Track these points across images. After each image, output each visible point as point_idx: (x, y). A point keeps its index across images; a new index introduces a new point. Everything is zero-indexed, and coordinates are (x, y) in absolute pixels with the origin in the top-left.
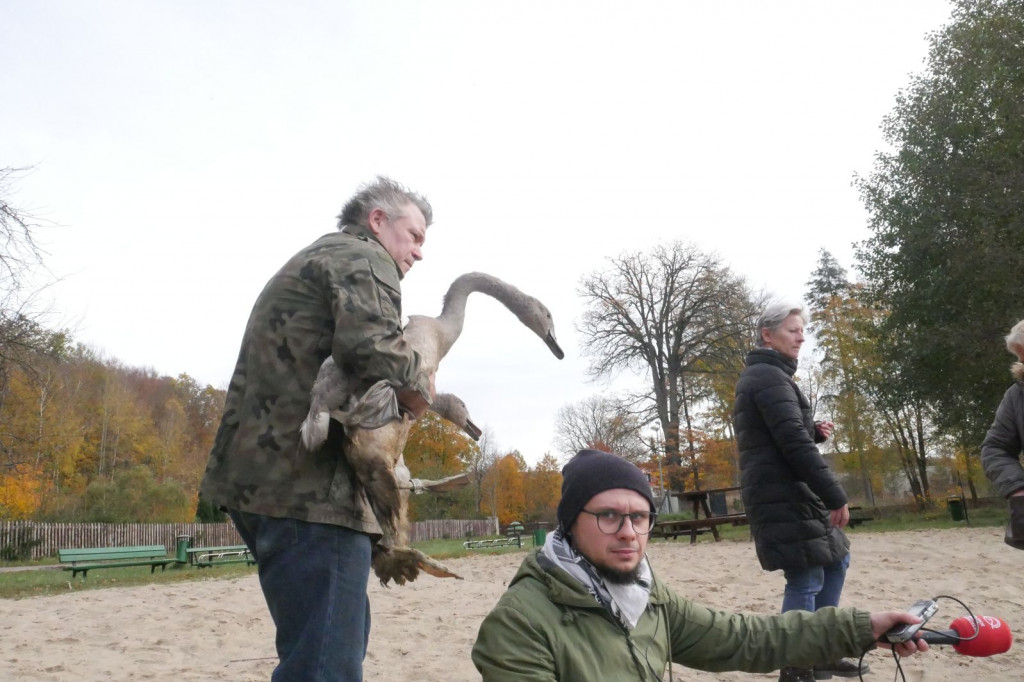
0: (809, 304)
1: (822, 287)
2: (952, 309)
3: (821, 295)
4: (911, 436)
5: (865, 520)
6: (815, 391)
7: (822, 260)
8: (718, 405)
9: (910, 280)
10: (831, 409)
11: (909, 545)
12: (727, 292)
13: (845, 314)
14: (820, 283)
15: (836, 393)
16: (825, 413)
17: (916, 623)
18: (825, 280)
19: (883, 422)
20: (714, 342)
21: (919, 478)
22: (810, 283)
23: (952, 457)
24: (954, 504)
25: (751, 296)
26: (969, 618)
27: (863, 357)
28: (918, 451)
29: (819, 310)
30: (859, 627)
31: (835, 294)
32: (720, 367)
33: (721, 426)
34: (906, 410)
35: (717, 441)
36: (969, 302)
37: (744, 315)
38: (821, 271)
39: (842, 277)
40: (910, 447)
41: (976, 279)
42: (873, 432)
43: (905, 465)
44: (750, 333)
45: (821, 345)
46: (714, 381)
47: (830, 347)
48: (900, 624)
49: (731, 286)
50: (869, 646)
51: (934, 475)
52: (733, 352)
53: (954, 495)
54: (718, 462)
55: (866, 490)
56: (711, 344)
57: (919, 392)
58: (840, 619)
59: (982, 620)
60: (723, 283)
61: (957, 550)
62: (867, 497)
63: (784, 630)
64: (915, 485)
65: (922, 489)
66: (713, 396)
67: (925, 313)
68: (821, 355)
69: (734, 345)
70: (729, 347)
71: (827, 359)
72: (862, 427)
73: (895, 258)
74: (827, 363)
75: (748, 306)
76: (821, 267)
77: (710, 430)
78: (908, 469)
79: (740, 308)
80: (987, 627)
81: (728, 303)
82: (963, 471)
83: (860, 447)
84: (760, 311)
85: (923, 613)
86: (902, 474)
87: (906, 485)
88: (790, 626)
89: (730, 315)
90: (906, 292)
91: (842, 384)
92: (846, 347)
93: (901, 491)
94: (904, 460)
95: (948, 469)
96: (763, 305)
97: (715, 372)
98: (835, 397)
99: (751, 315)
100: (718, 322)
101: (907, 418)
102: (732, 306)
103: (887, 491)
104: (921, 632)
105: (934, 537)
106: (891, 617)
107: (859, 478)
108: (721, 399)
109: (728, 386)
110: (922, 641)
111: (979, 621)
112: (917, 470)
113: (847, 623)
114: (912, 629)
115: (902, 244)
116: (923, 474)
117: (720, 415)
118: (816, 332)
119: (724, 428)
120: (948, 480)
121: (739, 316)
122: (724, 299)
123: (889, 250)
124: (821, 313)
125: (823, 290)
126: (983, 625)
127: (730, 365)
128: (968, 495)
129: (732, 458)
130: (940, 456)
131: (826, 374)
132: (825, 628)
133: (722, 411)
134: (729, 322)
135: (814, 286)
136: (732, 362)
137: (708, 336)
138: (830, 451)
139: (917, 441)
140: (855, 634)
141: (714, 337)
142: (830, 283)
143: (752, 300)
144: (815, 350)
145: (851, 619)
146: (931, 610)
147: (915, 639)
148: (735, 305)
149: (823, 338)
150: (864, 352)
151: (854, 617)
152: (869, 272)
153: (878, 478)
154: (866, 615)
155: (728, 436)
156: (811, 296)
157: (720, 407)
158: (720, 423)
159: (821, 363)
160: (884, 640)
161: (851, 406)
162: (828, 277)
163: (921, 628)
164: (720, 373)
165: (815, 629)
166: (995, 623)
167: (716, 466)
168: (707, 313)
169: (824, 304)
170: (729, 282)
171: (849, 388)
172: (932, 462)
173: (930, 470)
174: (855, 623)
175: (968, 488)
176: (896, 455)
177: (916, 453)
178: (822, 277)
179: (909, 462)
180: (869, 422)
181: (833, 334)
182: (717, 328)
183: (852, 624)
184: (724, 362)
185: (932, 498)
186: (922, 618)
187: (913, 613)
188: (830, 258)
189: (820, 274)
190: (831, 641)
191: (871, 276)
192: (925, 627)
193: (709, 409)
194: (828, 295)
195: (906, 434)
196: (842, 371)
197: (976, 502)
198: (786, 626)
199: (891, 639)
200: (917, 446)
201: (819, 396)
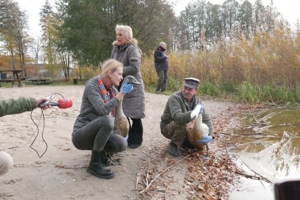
0: (40, 16)
1: (45, 11)
2: (80, 25)
3: (44, 14)
4: (66, 61)
5: (50, 83)
6: (40, 44)
7: (46, 3)
8: (6, 44)
9: (70, 15)
10: (44, 50)
11: (60, 89)
12: (12, 6)
13: (50, 21)
14: (44, 10)
15: (46, 46)
16: (42, 51)
17: (49, 100)
18: (46, 9)
19: (59, 56)
20: (6, 22)
21: (67, 73)
22: (41, 9)
23: (77, 68)
24: (75, 80)
25: (20, 9)
26: (63, 99)
27: (55, 36)
28: (67, 65)
29: (43, 19)
30: (32, 103)
31: (49, 14)
32: (7, 31)
33: (6, 51)
34: (65, 53)
35: (5, 56)
36: (84, 24)
37: (17, 15)
38: (45, 6)
39: (51, 10)
40: (65, 64)
41: (87, 18)
42: (56, 59)
43: (63, 69)
44: (19, 22)
45: (43, 30)
46: (5, 36)
47: (45, 31)
48: (44, 101)
49: (13, 4)
50: (34, 107)
51: (71, 72)
52: (12, 27)
53: (75, 78)
54: (5, 63)
55: (52, 75)
56: (5, 23)
57: (69, 48)
58: (26, 100)
59: (66, 99)
60: (11, 2)
61: (72, 91)
62: (52, 77)
63: (7, 104)
64: (66, 74)
65: (67, 76)
66: (4, 41)
67: (73, 25)
68: (43, 33)
69: (13, 25)
70: (11, 25)
71: (44, 35)
72: (53, 57)
73: (67, 7)
74: (44, 36)
75: (19, 12)
76: (45, 5)
77: (2, 52)
78: (64, 70)
79: (16, 12)
80: (67, 101)
81: (12, 10)
82: (79, 72)
83: (52, 63)
84: (23, 15)
85: (50, 98)
86: (63, 71)
87: (63, 75)
88: (9, 103)
89: (12, 14)
90: (68, 17)
91: (48, 43)
92: (51, 32)
93: (62, 76)
94: (63, 67)
95: (75, 71)
96: (24, 13)
97: (5, 33)
98: (45, 47)
99: (20, 15)
100: (8, 15)
101: (65, 55)
102: (13, 11)
103: (58, 76)
104: (50, 103)
105: (67, 88)
106: (41, 99)
107: (50, 72)
108: (7, 42)
109: (10, 38)
110: (50, 106)
111: (65, 99)
112: (67, 70)
113: (28, 102)
114: (47, 102)
115: (69, 3)
116: (68, 72)
117: (7, 48)
118: (41, 25)
119: (8, 52)
120: (75, 74)
121: (16, 15)
122: (10, 8)
123: (65, 4)
124: (44, 20)
125: (45, 12)
126: (66, 100)
127: (11, 31)
128: (79, 78)
129: (10, 62)
130: (73, 67)
131: (43, 39)
132: (21, 103)
133: (7, 46)
134: (11, 16)
135: (42, 10)
136: (12, 30)
137: (4, 20)
138: (43, 63)
139: (68, 62)
140: (31, 104)
141: (6, 21)
142: (47, 11)
143: (21, 10)
144: (41, 31)
145: (30, 100)
146: (53, 97)
147: (48, 105)
148: (15, 11)
149: (44, 28)
150: (56, 34)
151: (31, 100)
152: (58, 9)
153: (56, 72)
154: (34, 99)
155: (9, 55)
156: (41, 13)
157: (7, 45)
158: (6, 50)
159: (42, 36)
160: (39, 106)
161: (50, 50)
162: (47, 8)
163: (50, 102)
164: (7, 33)
165: (18, 103)
166: (69, 100)
167: (4, 64)
168: (3, 11)
169: (45, 17)
170: (13, 2)
171: (50, 44)
172: (71, 69)
173: (70, 71)
174: (31, 102)
175: (79, 76)
176: (61, 66)
177: (67, 66)
178: (45, 8)
179: (65, 68)
180: (55, 55)
181: (47, 27)
182: (7, 18)
183: (30, 102)
184: (9, 30)
185: (70, 78)
186: (50, 99)
187: (48, 98)
188: (48, 2)
189: (44, 7)
190: (23, 107)
191: (59, 10)
192: (51, 101)
193: (2, 45)
194: (46, 14)
195: (65, 60)
196: (48, 39)
197: (81, 80)
198: (8, 103)
199: (41, 105)
200: (67, 64)
201: (41, 45)
